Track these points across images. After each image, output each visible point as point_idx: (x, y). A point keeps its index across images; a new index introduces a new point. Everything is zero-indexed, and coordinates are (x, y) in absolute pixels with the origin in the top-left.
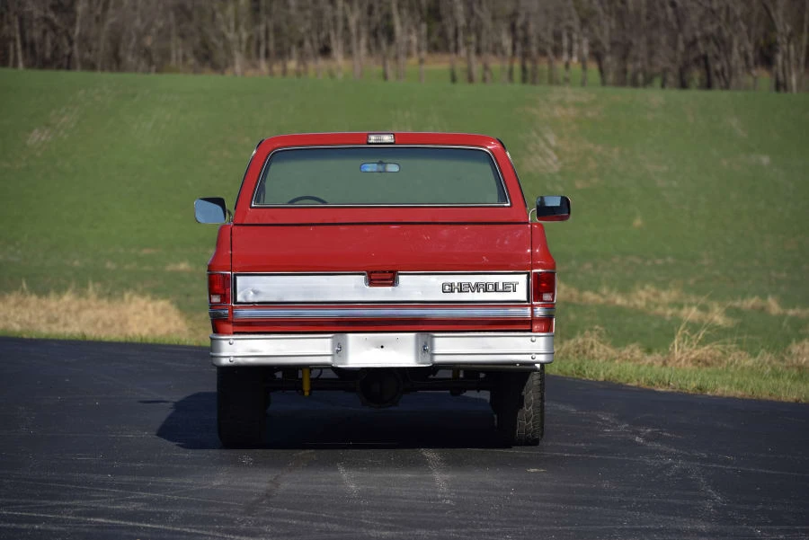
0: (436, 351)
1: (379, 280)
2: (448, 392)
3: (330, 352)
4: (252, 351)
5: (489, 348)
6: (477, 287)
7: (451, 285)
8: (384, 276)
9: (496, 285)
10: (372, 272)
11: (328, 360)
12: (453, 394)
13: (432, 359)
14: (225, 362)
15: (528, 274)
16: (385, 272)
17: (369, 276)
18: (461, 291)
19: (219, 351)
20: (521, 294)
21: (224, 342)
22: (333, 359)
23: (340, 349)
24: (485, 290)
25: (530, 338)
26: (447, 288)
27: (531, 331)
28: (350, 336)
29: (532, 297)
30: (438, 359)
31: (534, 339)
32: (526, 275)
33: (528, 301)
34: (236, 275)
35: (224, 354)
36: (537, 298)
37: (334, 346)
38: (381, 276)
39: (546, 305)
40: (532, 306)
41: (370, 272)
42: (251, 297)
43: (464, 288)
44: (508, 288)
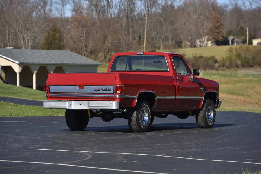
4: (50, 105)
6: (102, 89)
7: (96, 89)
9: (106, 89)
13: (89, 108)
14: (44, 107)
15: (114, 86)
22: (68, 107)
23: (70, 105)
24: (104, 90)
25: (110, 103)
29: (114, 92)
30: (91, 108)
34: (50, 85)
35: (44, 105)
36: (116, 92)
37: (68, 104)
38: (82, 86)
39: (118, 95)
40: (115, 95)
41: (79, 85)
42: (53, 91)
43: (99, 90)
44: (109, 90)
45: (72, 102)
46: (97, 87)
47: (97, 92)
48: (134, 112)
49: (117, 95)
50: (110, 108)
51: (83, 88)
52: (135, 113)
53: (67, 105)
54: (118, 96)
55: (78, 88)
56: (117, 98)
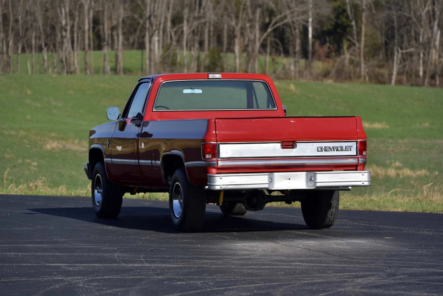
0: (317, 181)
1: (286, 145)
3: (268, 182)
4: (232, 182)
5: (344, 178)
6: (333, 149)
7: (321, 148)
8: (288, 144)
9: (342, 148)
10: (284, 142)
11: (266, 186)
13: (315, 185)
14: (217, 188)
15: (357, 142)
16: (288, 142)
17: (282, 143)
19: (215, 182)
20: (353, 152)
21: (217, 178)
22: (269, 186)
23: (271, 180)
24: (337, 150)
25: (361, 174)
26: (320, 149)
27: (356, 170)
28: (275, 173)
29: (358, 153)
30: (318, 185)
31: (363, 174)
32: (355, 143)
33: (357, 155)
34: (218, 144)
35: (217, 184)
36: (361, 154)
37: (269, 179)
39: (363, 157)
40: (359, 158)
43: (327, 149)
44: (347, 149)
45: (274, 176)
46: (323, 145)
47: (325, 153)
50: (360, 184)
51: (294, 148)
55: (280, 149)
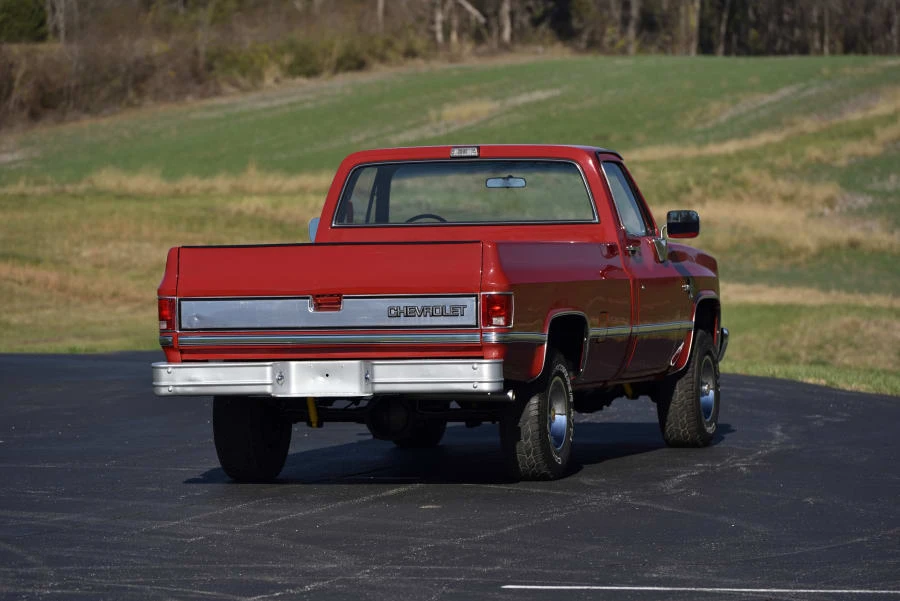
0: (375, 380)
1: (325, 304)
2: (463, 424)
4: (191, 380)
5: (429, 376)
6: (424, 311)
7: (397, 309)
8: (331, 300)
9: (443, 309)
10: (319, 296)
11: (268, 389)
12: (468, 426)
13: (372, 388)
14: (164, 391)
15: (477, 296)
16: (332, 295)
17: (316, 300)
18: (407, 316)
19: (158, 381)
20: (469, 318)
21: (162, 370)
22: (274, 389)
23: (281, 378)
24: (432, 315)
25: (471, 366)
26: (393, 312)
28: (293, 364)
29: (481, 321)
30: (379, 388)
31: (475, 366)
32: (474, 299)
33: (477, 326)
34: (180, 300)
35: (163, 383)
36: (488, 321)
37: (273, 374)
38: (328, 300)
39: (495, 330)
40: (481, 331)
41: (316, 296)
42: (196, 323)
43: (409, 312)
44: (456, 311)
45: (288, 369)
46: (402, 303)
47: (402, 321)
48: (529, 400)
49: (491, 331)
50: (469, 387)
51: (338, 309)
52: (534, 401)
53: (269, 380)
54: (493, 337)
55: (311, 310)
56: (492, 346)
